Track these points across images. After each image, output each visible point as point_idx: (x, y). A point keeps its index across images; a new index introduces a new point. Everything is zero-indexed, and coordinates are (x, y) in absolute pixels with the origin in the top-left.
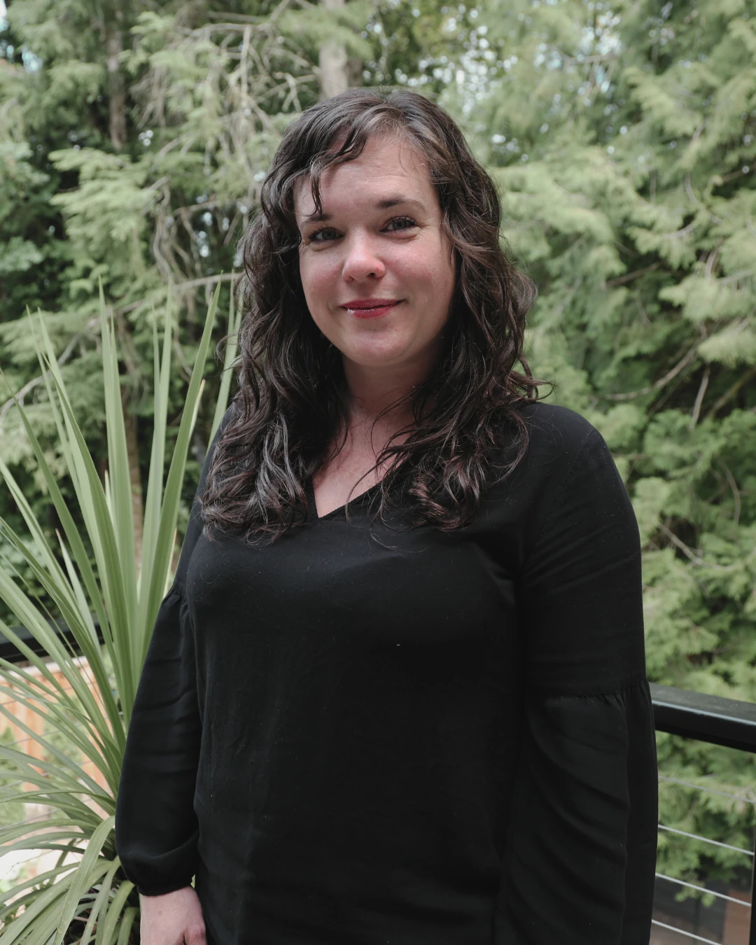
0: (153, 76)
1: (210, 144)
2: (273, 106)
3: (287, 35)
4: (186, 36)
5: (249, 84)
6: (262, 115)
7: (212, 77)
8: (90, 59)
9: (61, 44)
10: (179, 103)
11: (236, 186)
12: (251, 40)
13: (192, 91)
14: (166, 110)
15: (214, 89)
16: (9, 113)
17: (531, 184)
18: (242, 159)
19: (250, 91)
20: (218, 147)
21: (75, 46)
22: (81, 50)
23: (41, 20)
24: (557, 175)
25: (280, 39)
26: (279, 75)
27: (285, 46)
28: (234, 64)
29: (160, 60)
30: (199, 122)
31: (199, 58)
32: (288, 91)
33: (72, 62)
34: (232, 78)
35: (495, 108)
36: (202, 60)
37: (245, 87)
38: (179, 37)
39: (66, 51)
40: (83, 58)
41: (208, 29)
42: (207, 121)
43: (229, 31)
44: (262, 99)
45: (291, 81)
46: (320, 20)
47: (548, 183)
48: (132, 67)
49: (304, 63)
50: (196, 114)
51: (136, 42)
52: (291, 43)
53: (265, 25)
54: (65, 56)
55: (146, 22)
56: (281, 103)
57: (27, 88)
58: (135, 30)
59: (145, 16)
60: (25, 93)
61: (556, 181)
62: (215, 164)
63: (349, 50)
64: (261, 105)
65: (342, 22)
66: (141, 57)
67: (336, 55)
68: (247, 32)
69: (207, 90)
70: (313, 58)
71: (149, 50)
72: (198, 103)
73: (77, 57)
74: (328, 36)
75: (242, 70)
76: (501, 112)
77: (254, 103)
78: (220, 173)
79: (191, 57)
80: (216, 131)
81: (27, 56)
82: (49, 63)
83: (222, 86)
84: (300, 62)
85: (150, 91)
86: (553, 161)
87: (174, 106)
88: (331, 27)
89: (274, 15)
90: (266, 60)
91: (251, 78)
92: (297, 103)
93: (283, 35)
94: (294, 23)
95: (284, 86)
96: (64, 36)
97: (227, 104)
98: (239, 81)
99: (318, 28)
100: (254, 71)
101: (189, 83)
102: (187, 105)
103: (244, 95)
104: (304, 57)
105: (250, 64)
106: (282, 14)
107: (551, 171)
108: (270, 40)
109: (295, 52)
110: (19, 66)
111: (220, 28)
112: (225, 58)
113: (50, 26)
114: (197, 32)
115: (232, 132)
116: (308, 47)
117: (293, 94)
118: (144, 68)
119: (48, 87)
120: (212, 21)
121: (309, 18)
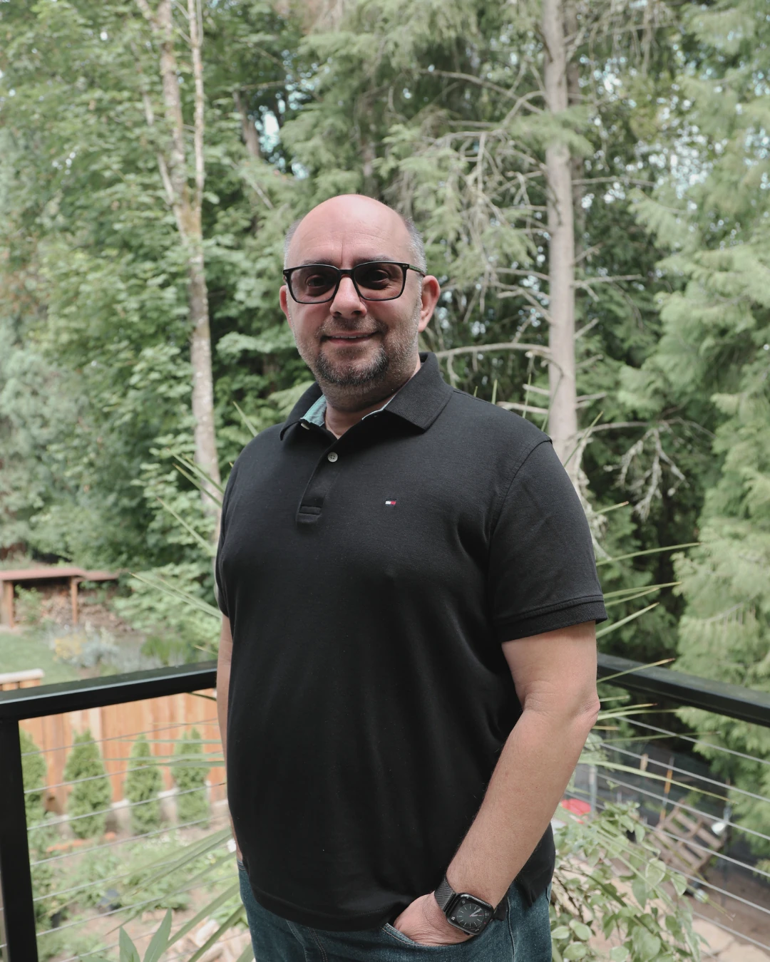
0: (402, 179)
1: (452, 236)
2: (504, 200)
3: (518, 138)
4: (430, 144)
5: (484, 183)
6: (495, 209)
7: (453, 178)
8: (349, 168)
9: (325, 157)
10: (424, 203)
11: (473, 272)
12: (486, 144)
13: (435, 192)
14: (413, 207)
15: (454, 189)
16: (283, 217)
17: (737, 265)
18: (478, 249)
19: (484, 190)
20: (458, 239)
21: (337, 157)
22: (342, 160)
23: (308, 139)
24: (762, 255)
25: (511, 143)
26: (510, 174)
27: (516, 147)
28: (472, 166)
29: (408, 165)
30: (441, 217)
31: (442, 164)
32: (518, 187)
33: (335, 171)
34: (470, 179)
35: (704, 196)
36: (444, 164)
37: (481, 186)
38: (424, 145)
39: (329, 162)
40: (344, 167)
41: (449, 137)
42: (448, 217)
43: (467, 137)
44: (495, 195)
45: (521, 178)
46: (546, 124)
47: (753, 262)
48: (384, 172)
49: (533, 161)
50: (439, 211)
51: (388, 151)
52: (522, 145)
53: (498, 130)
54: (328, 167)
55: (397, 133)
56: (512, 198)
57: (298, 194)
58: (387, 140)
59: (395, 128)
60: (296, 198)
61: (761, 261)
62: (455, 252)
63: (572, 148)
64: (495, 202)
65: (566, 124)
66: (391, 163)
67: (560, 154)
68: (483, 136)
69: (448, 190)
70: (540, 156)
71: (398, 157)
72: (440, 202)
73: (339, 166)
74: (553, 137)
75: (478, 171)
76: (711, 200)
77: (488, 199)
78: (459, 262)
79: (435, 161)
80: (457, 226)
81: (296, 167)
82: (315, 173)
83: (461, 186)
84: (528, 160)
85: (400, 192)
86: (759, 242)
87: (420, 206)
88: (555, 129)
89: (506, 122)
90: (499, 160)
91: (486, 178)
92: (526, 197)
93: (513, 139)
94: (524, 127)
95: (514, 182)
96: (328, 150)
97: (465, 201)
98: (476, 181)
99: (543, 131)
100: (488, 172)
101: (432, 185)
102: (431, 204)
103: (480, 193)
104: (532, 156)
105: (486, 165)
106: (513, 119)
107: (756, 252)
108: (502, 144)
109: (524, 152)
110: (290, 175)
111: (459, 135)
112: (463, 163)
113: (316, 141)
114: (440, 141)
115: (470, 225)
116: (536, 147)
117: (523, 189)
118: (394, 172)
119: (314, 193)
120: (453, 130)
121: (537, 122)
